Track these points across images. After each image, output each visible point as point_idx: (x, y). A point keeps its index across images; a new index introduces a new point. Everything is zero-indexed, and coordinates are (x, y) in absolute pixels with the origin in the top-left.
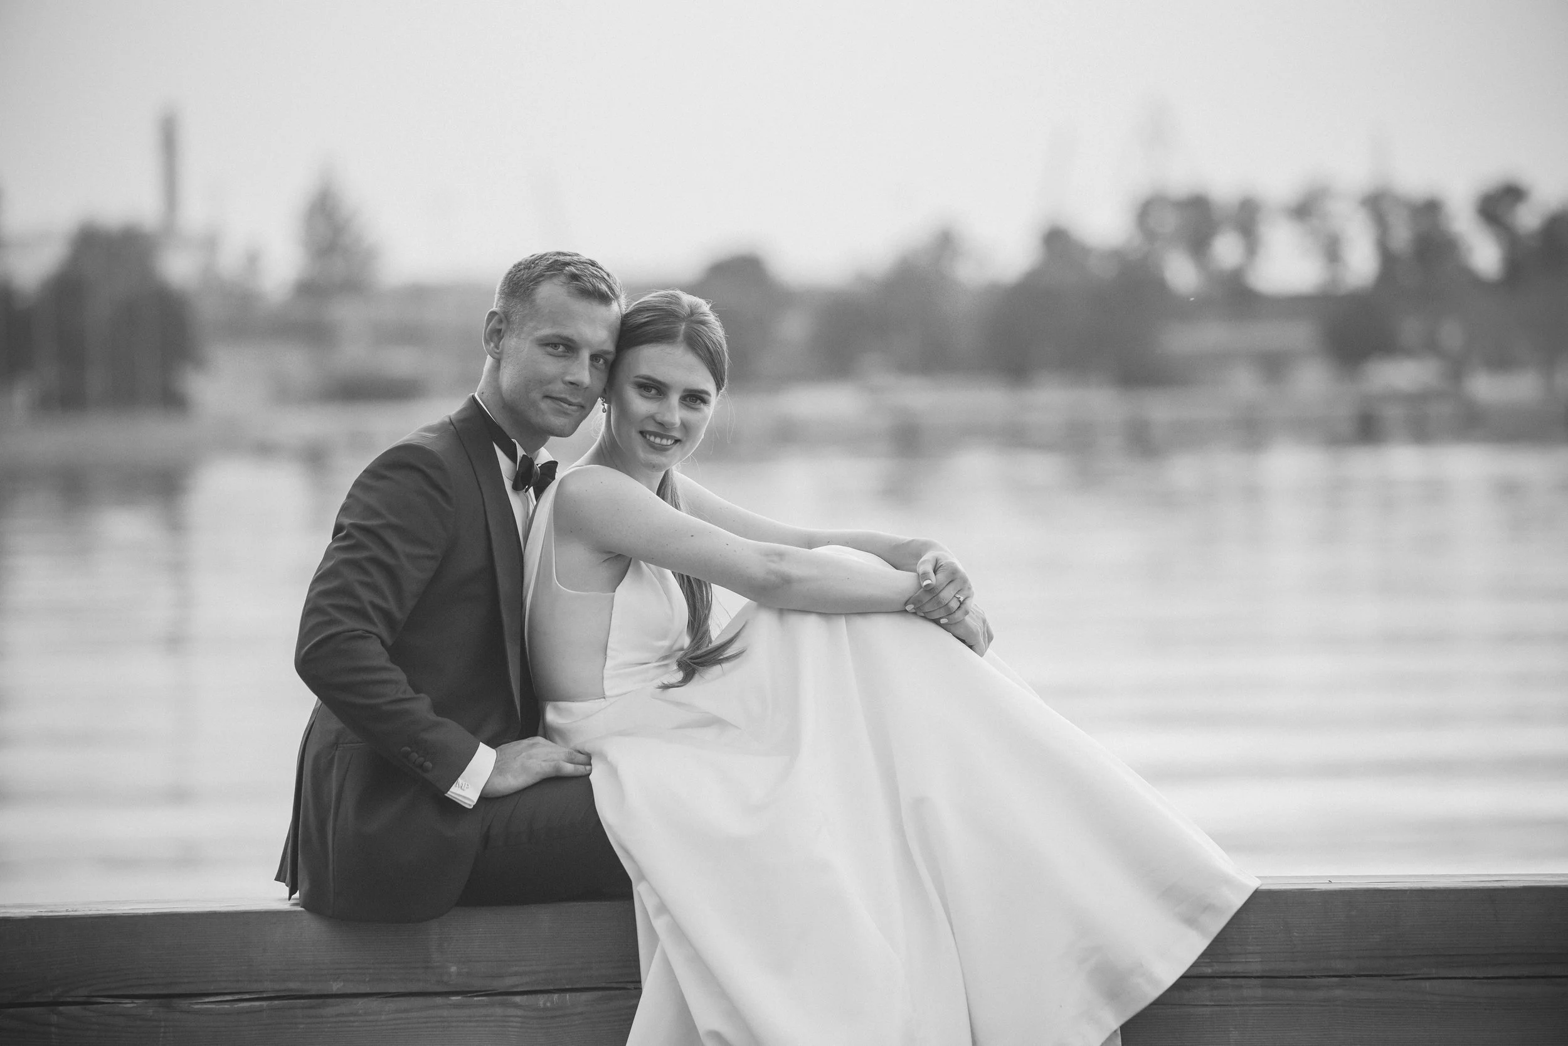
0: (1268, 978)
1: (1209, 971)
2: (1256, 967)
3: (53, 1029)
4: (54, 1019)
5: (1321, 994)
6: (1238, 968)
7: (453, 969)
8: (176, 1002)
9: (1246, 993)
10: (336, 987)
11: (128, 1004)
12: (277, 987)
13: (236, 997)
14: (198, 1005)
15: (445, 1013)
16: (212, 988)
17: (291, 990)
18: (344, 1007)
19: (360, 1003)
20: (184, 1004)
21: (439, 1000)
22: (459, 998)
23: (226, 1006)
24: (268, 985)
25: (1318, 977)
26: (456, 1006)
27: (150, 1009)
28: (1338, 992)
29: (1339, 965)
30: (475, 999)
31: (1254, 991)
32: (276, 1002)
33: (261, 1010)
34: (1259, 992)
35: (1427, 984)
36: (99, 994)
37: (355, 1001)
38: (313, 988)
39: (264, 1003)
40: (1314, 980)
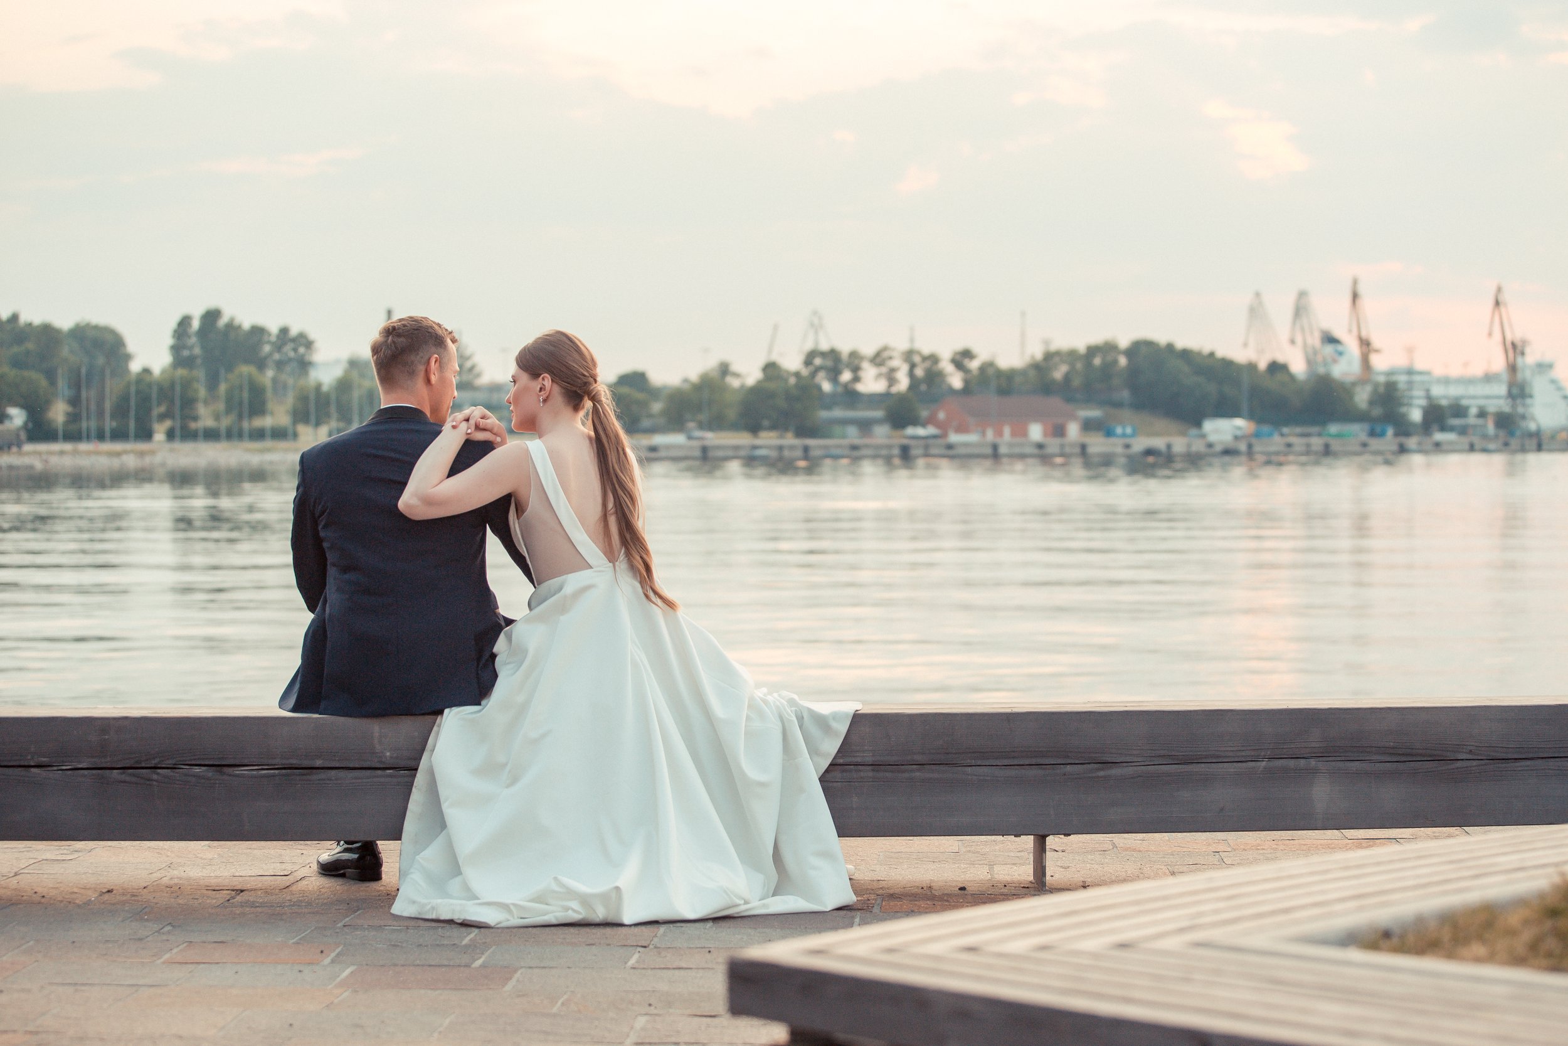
0: (876, 766)
1: (841, 761)
2: (869, 759)
3: (154, 783)
4: (155, 777)
5: (906, 775)
6: (859, 760)
7: (388, 754)
8: (226, 770)
9: (862, 774)
10: (318, 763)
11: (197, 770)
12: (285, 761)
13: (260, 767)
14: (238, 771)
15: (382, 780)
16: (246, 762)
17: (294, 764)
18: (323, 775)
19: (333, 772)
20: (230, 770)
21: (379, 772)
22: (391, 771)
23: (255, 773)
24: (277, 761)
25: (906, 765)
26: (390, 776)
27: (210, 773)
28: (918, 774)
29: (919, 758)
30: (401, 772)
31: (868, 773)
32: (284, 771)
33: (274, 776)
34: (871, 774)
35: (969, 769)
36: (181, 763)
37: (330, 771)
38: (306, 763)
39: (277, 772)
40: (903, 767)
